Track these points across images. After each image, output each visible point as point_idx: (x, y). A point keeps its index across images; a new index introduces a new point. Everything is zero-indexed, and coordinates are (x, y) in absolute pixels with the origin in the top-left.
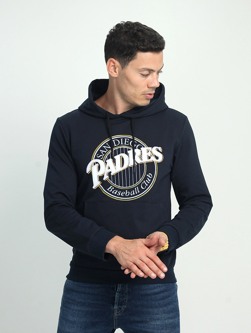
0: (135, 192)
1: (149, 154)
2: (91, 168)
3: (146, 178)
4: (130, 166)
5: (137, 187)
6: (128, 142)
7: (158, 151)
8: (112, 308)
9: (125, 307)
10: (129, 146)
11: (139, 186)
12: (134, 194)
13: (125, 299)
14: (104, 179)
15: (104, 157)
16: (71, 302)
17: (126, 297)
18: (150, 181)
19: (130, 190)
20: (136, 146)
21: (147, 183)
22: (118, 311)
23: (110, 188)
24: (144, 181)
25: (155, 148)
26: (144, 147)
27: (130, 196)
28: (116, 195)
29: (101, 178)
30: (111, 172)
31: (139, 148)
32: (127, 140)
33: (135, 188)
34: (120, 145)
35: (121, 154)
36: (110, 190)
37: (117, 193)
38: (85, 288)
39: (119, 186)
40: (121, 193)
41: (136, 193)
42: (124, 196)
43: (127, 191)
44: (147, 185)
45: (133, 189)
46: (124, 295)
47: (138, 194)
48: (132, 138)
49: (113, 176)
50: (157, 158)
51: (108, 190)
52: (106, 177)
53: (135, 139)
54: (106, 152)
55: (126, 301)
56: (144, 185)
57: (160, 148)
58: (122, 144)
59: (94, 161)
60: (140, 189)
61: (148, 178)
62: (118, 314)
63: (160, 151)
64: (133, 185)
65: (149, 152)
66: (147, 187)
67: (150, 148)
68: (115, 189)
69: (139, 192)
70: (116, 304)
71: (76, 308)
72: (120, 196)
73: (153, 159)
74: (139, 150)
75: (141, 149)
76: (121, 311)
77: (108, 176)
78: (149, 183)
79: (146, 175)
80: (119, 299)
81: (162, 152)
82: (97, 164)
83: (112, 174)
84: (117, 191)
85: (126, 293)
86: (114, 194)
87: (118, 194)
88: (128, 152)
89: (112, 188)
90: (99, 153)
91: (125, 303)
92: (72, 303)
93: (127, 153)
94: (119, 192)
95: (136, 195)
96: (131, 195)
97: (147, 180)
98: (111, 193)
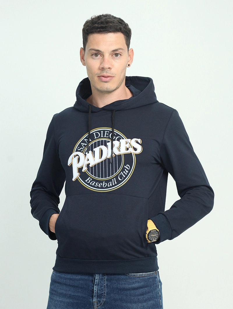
0: (112, 183)
1: (128, 145)
2: (72, 160)
3: (123, 169)
4: (108, 157)
5: (115, 179)
6: (108, 134)
7: (137, 142)
8: (92, 301)
9: (104, 300)
10: (109, 138)
11: (116, 177)
12: (111, 186)
13: (103, 292)
14: (83, 171)
15: (84, 149)
16: (53, 293)
17: (105, 290)
18: (128, 172)
19: (107, 182)
20: (115, 138)
21: (124, 174)
22: (97, 304)
23: (88, 179)
24: (122, 173)
25: (134, 139)
26: (123, 139)
27: (107, 187)
28: (94, 186)
29: (80, 170)
30: (89, 164)
31: (118, 140)
32: (107, 133)
33: (113, 180)
34: (100, 137)
35: (101, 147)
36: (88, 181)
37: (95, 184)
38: (66, 279)
39: (97, 178)
40: (98, 185)
41: (114, 184)
42: (102, 188)
43: (104, 182)
44: (124, 177)
45: (111, 180)
46: (103, 288)
47: (115, 185)
48: (111, 130)
49: (92, 168)
50: (135, 149)
51: (86, 181)
52: (85, 169)
53: (114, 131)
54: (86, 144)
55: (105, 294)
56: (121, 177)
57: (139, 139)
58: (102, 136)
59: (75, 153)
60: (117, 180)
61: (125, 170)
62: (97, 306)
63: (139, 142)
64: (111, 177)
65: (128, 143)
66: (125, 178)
67: (129, 140)
68: (93, 180)
69: (116, 183)
70: (95, 297)
71: (58, 299)
72: (98, 187)
73: (131, 150)
74: (118, 142)
75: (119, 141)
76: (101, 304)
77: (86, 168)
78: (126, 174)
79: (124, 166)
80: (97, 292)
81: (141, 143)
82: (78, 156)
83: (90, 166)
84: (95, 182)
85: (105, 286)
86: (91, 186)
87: (95, 186)
88: (108, 144)
89: (90, 179)
90: (80, 146)
91: (104, 296)
92: (55, 294)
93: (106, 145)
94: (96, 184)
95: (113, 186)
96: (109, 186)
97: (124, 172)
98: (89, 184)
